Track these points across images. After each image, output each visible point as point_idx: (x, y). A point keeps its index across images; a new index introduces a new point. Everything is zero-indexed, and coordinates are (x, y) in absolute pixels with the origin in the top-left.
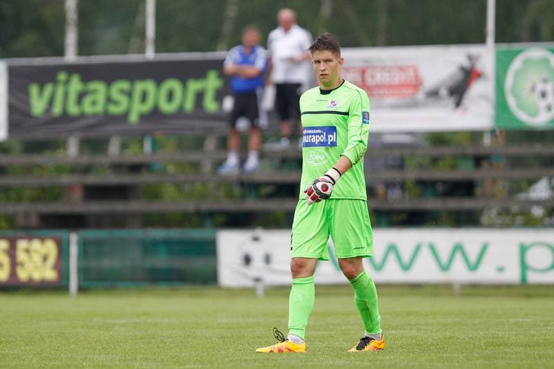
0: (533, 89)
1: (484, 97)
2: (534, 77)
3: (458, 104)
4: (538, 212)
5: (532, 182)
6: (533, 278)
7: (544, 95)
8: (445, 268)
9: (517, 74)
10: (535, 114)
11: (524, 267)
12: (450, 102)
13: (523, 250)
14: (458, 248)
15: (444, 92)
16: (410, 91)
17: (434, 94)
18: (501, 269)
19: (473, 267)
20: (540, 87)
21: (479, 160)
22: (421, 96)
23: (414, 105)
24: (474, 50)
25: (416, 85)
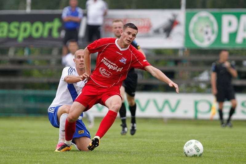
0: (202, 30)
1: (180, 33)
2: (203, 25)
3: (168, 36)
4: (203, 86)
5: (201, 72)
6: (200, 116)
7: (207, 33)
8: (160, 110)
9: (195, 23)
10: (202, 41)
11: (196, 111)
12: (164, 35)
13: (196, 103)
14: (167, 102)
15: (162, 30)
16: (146, 30)
17: (157, 32)
18: (186, 112)
19: (173, 111)
20: (205, 29)
21: (177, 62)
22: (151, 32)
23: (148, 36)
24: (176, 12)
25: (149, 27)
